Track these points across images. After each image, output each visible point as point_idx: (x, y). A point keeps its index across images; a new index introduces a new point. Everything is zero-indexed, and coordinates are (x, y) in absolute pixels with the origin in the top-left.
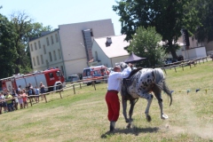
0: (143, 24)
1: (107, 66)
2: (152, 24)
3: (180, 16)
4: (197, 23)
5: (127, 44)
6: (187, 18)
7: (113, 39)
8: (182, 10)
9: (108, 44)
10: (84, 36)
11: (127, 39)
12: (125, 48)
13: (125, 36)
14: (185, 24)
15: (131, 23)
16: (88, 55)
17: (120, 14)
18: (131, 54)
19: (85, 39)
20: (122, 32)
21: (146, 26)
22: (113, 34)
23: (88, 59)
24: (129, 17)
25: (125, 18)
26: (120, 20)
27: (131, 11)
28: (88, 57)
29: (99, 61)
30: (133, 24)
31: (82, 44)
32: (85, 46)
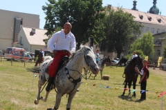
1: (27, 50)
3: (91, 27)
4: (102, 36)
5: (46, 37)
6: (96, 30)
8: (93, 24)
9: (32, 34)
10: (15, 23)
11: (47, 34)
12: (44, 40)
14: (93, 34)
15: (53, 23)
16: (14, 38)
17: (47, 13)
19: (15, 25)
22: (38, 27)
23: (14, 41)
24: (53, 18)
25: (49, 17)
26: (46, 18)
27: (56, 13)
28: (14, 40)
29: (22, 45)
31: (12, 28)
32: (14, 30)
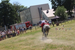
0: (60, 5)
1: (47, 20)
2: (63, 5)
3: (73, 2)
5: (54, 12)
7: (49, 10)
9: (47, 12)
12: (54, 14)
13: (53, 9)
15: (55, 5)
16: (40, 16)
18: (56, 16)
19: (39, 11)
20: (52, 8)
21: (61, 6)
22: (49, 9)
23: (41, 18)
24: (55, 3)
26: (52, 4)
27: (55, 0)
28: (40, 17)
29: (44, 18)
30: (56, 5)
31: (38, 12)
32: (39, 13)
